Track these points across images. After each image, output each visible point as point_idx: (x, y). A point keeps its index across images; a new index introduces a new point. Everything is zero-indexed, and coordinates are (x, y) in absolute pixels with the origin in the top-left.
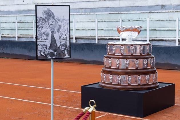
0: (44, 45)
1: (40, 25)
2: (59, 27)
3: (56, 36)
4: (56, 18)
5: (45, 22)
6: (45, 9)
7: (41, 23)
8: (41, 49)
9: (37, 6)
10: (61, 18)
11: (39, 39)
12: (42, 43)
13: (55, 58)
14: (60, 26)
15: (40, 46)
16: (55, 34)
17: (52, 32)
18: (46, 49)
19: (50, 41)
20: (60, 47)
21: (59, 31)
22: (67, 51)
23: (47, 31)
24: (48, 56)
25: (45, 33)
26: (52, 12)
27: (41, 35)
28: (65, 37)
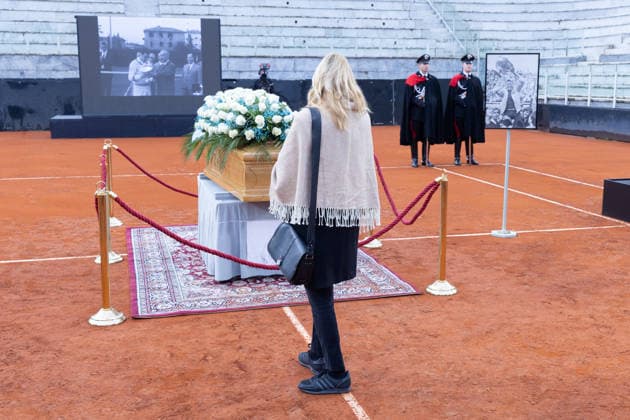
0: (497, 109)
1: (491, 82)
2: (520, 84)
3: (515, 97)
4: (516, 71)
5: (498, 78)
6: (501, 58)
7: (492, 78)
8: (490, 115)
9: (488, 56)
10: (525, 72)
11: (489, 101)
12: (494, 106)
13: (512, 127)
14: (522, 83)
15: (489, 109)
16: (513, 94)
17: (509, 91)
18: (498, 114)
19: (506, 104)
20: (521, 112)
21: (520, 90)
22: (532, 118)
23: (501, 89)
25: (499, 93)
26: (510, 63)
27: (492, 95)
28: (529, 99)
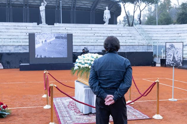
3: (176, 56)
4: (175, 48)
6: (171, 44)
7: (168, 50)
8: (167, 61)
9: (166, 43)
10: (178, 48)
11: (167, 57)
14: (178, 51)
17: (174, 54)
18: (170, 61)
19: (172, 58)
20: (178, 61)
21: (177, 53)
22: (181, 62)
24: (171, 65)
25: (170, 54)
27: (168, 55)
28: (180, 56)
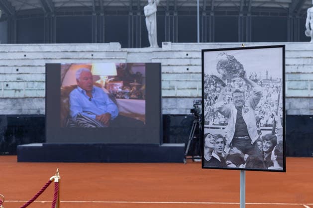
0: (220, 136)
1: (211, 93)
2: (255, 96)
3: (249, 118)
4: (247, 76)
5: (221, 87)
6: (224, 56)
7: (212, 87)
8: (211, 146)
10: (262, 76)
11: (208, 124)
12: (215, 132)
13: (244, 167)
14: (259, 94)
15: (210, 137)
16: (245, 112)
17: (239, 109)
18: (223, 145)
19: (234, 129)
20: (259, 143)
21: (256, 105)
22: (276, 153)
23: (226, 105)
24: (228, 162)
25: (223, 111)
26: (238, 63)
27: (214, 114)
28: (270, 121)
